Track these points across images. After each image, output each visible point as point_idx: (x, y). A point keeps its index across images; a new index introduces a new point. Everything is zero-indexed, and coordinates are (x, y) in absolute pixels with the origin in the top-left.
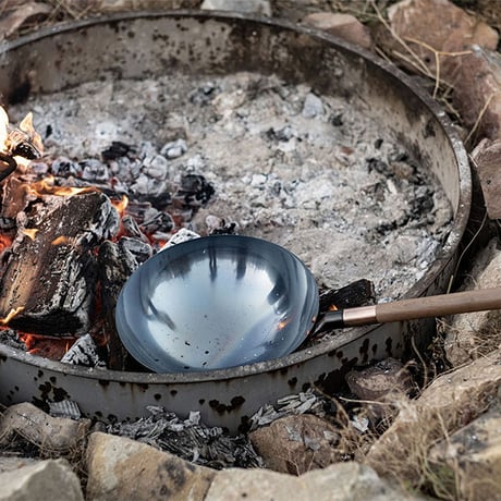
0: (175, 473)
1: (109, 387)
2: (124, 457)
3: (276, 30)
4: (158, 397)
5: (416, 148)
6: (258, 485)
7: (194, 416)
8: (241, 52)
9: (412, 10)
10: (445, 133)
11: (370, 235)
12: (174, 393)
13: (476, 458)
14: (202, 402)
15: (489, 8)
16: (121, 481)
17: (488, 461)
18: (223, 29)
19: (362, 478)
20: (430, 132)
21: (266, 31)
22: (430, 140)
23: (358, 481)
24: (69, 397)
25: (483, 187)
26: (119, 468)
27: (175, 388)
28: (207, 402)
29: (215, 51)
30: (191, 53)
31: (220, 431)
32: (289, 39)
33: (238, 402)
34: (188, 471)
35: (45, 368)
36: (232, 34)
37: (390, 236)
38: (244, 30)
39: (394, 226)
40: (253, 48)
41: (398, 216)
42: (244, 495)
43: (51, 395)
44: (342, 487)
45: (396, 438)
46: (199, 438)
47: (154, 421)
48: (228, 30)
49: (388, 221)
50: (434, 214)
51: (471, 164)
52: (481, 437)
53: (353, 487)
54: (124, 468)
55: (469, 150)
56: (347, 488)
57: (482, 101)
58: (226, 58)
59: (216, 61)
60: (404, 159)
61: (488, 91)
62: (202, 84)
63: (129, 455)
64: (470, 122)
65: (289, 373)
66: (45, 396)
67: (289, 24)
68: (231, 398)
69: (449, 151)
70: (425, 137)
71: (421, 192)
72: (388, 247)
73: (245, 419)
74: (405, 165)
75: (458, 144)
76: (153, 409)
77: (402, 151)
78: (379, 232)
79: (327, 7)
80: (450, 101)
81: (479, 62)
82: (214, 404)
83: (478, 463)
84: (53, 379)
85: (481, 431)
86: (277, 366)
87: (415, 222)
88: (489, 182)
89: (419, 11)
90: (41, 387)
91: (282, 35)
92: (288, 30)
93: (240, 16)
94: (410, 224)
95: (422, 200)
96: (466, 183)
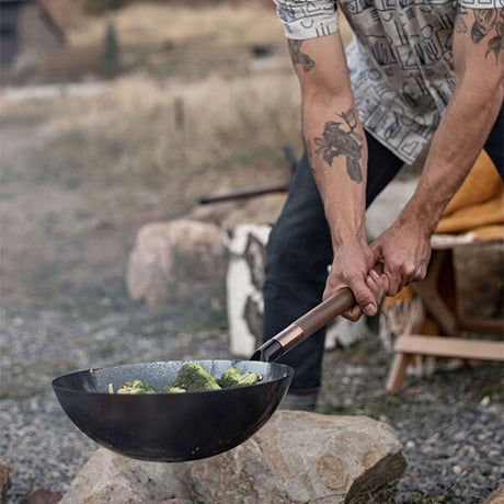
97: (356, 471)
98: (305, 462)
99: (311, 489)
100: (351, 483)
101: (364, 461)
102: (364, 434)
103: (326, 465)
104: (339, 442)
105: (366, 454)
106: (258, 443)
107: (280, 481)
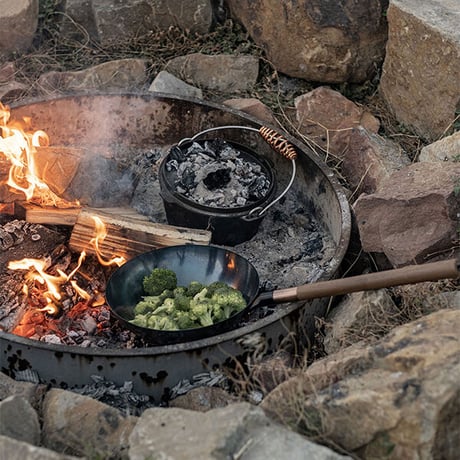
0: (111, 419)
1: (63, 359)
2: (73, 405)
3: (206, 109)
4: (100, 368)
5: (311, 203)
6: (174, 418)
7: (128, 385)
8: (177, 126)
9: (313, 101)
10: (333, 189)
11: (272, 266)
12: (113, 365)
13: (338, 402)
14: (134, 373)
15: (373, 102)
16: (69, 423)
17: (347, 405)
18: (164, 108)
19: (252, 413)
20: (322, 189)
21: (198, 110)
22: (322, 196)
23: (249, 415)
24: (31, 367)
25: (360, 227)
26: (68, 413)
27: (114, 361)
28: (138, 375)
29: (157, 126)
30: (138, 125)
31: (147, 398)
32: (216, 117)
33: (162, 375)
34: (121, 418)
35: (13, 342)
36: (171, 111)
37: (287, 267)
38: (180, 109)
39: (292, 260)
40: (187, 123)
41: (294, 253)
42: (163, 425)
43: (17, 366)
44: (236, 418)
45: (281, 394)
46: (131, 401)
47: (96, 388)
48: (168, 109)
49: (287, 257)
50: (323, 252)
51: (351, 211)
52: (343, 391)
53: (245, 418)
54: (72, 413)
55: (351, 202)
56: (241, 419)
57: (364, 169)
58: (165, 131)
59: (158, 134)
60: (301, 212)
61: (369, 161)
62: (146, 151)
63: (76, 404)
64: (354, 185)
65: (203, 354)
66: (12, 367)
67: (216, 105)
68: (157, 372)
69: (336, 203)
70: (318, 194)
71: (313, 236)
72: (286, 275)
73: (167, 390)
74: (302, 217)
75: (342, 197)
76: (97, 378)
77: (301, 206)
78: (279, 264)
79: (247, 95)
80: (340, 171)
81: (363, 139)
82: (144, 376)
83: (340, 407)
84: (19, 352)
85: (344, 387)
86: (193, 347)
87: (308, 257)
88: (364, 223)
89: (319, 102)
90: (10, 359)
91: (210, 114)
92: (215, 109)
93: (178, 98)
94: (304, 258)
95: (314, 241)
96: (347, 224)
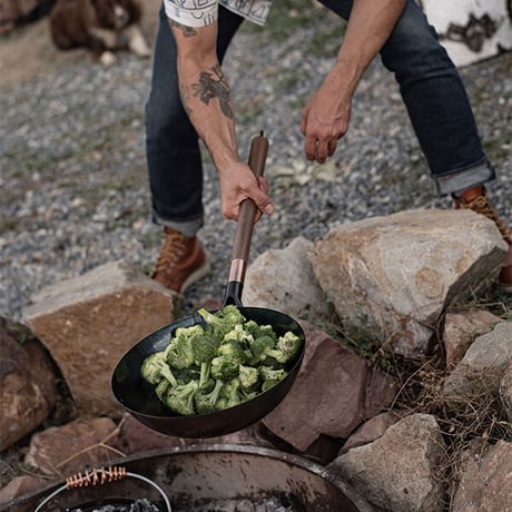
20: (174, 473)
22: (178, 479)
25: (283, 435)
88: (283, 429)
97: (451, 278)
98: (405, 278)
99: (412, 299)
100: (446, 290)
101: (458, 268)
102: (456, 242)
103: (423, 278)
104: (433, 254)
105: (460, 261)
106: (365, 262)
107: (386, 296)
